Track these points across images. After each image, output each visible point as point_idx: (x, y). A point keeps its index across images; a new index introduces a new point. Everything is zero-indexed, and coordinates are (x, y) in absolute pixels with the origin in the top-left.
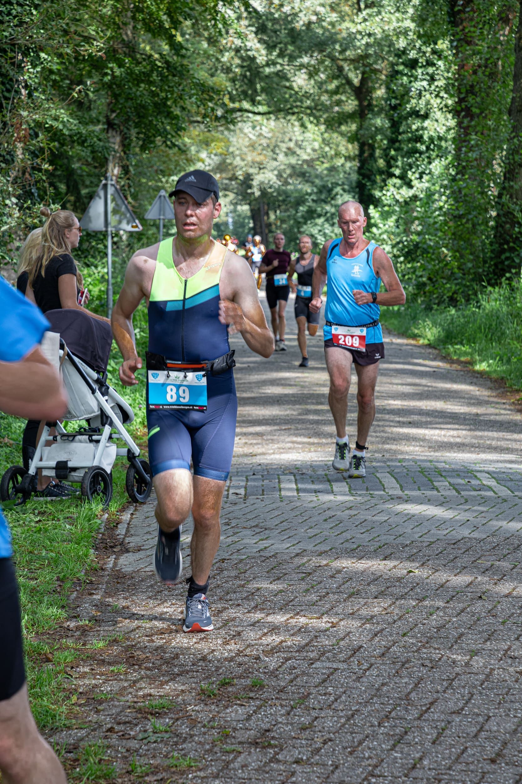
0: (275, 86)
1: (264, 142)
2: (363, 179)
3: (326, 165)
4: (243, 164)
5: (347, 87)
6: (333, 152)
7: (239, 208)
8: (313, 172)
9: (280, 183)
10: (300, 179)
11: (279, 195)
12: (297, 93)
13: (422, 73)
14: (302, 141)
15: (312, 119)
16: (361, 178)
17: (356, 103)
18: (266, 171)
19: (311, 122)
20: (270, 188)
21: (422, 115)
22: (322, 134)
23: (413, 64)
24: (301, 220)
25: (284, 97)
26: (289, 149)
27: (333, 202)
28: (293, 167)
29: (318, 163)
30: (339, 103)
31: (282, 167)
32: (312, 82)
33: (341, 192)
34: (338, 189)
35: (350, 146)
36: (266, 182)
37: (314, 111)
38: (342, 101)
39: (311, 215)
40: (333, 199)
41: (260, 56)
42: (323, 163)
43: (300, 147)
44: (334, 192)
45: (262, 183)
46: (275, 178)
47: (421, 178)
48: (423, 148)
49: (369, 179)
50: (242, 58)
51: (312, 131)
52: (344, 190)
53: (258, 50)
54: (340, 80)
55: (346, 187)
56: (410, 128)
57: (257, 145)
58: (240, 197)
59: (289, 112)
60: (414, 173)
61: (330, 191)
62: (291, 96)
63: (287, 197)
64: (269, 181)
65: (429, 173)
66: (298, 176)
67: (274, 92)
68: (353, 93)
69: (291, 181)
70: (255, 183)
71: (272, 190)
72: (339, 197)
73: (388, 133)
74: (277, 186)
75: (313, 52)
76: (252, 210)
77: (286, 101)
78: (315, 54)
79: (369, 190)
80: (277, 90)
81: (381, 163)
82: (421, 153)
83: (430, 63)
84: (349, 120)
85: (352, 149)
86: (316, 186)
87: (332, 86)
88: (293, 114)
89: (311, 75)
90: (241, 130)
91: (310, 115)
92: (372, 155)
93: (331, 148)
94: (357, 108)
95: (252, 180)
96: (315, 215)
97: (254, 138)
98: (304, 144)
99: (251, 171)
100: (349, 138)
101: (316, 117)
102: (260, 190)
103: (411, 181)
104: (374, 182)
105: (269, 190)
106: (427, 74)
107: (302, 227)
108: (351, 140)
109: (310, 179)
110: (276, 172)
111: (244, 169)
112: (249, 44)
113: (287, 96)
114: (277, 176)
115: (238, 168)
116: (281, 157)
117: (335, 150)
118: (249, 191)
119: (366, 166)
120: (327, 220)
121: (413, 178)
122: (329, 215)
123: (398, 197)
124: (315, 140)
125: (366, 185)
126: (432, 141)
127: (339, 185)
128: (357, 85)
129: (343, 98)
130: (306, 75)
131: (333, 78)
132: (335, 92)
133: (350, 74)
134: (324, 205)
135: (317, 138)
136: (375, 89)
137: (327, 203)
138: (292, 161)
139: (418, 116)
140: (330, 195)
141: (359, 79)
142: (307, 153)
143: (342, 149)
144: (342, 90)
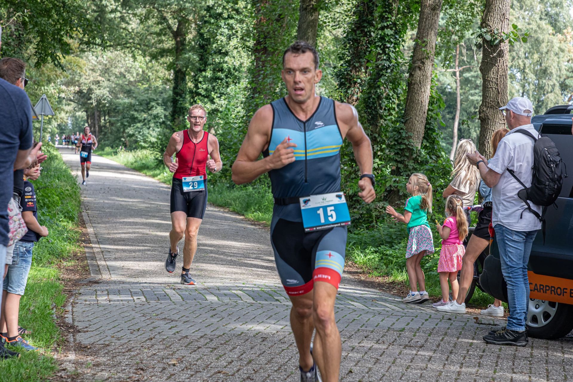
0: (115, 27)
1: (100, 67)
2: (177, 96)
3: (144, 86)
4: (86, 81)
5: (168, 30)
6: (154, 76)
7: (79, 114)
8: (136, 90)
9: (111, 97)
10: (126, 95)
11: (111, 104)
12: (130, 32)
13: (225, 23)
14: (131, 68)
15: (140, 52)
16: (175, 95)
17: (173, 42)
18: (101, 88)
19: (139, 55)
20: (104, 100)
21: (223, 53)
22: (147, 64)
23: (218, 16)
24: (126, 123)
25: (122, 36)
26: (121, 73)
27: (150, 112)
28: (121, 86)
29: (140, 84)
30: (161, 42)
31: (113, 85)
32: (142, 26)
33: (156, 105)
34: (153, 104)
35: (167, 73)
36: (101, 95)
37: (142, 47)
38: (163, 41)
39: (134, 120)
40: (150, 110)
41: (111, 5)
42: (143, 84)
43: (129, 72)
44: (150, 106)
45: (99, 96)
46: (108, 93)
47: (220, 97)
48: (223, 76)
49: (181, 96)
50: (96, 5)
51: (139, 61)
52: (158, 104)
54: (163, 25)
55: (159, 102)
56: (215, 61)
57: (97, 68)
58: (80, 106)
59: (124, 46)
60: (216, 93)
61: (148, 104)
62: (126, 36)
63: (116, 107)
64: (103, 95)
65: (226, 94)
66: (125, 93)
67: (115, 31)
68: (171, 35)
69: (119, 96)
70: (93, 96)
71: (106, 101)
72: (154, 108)
73: (197, 64)
74: (109, 99)
75: (146, 4)
76: (88, 116)
77: (123, 38)
78: (147, 6)
79: (181, 104)
80: (117, 30)
81: (190, 85)
82: (222, 79)
83: (230, 17)
84: (168, 54)
85: (170, 75)
86: (138, 100)
87: (157, 29)
88: (128, 48)
89: (142, 22)
90: (87, 57)
91: (139, 49)
92: (183, 79)
93: (153, 74)
94: (175, 46)
95: (92, 94)
97: (96, 63)
98: (132, 70)
99: (93, 87)
100: (168, 66)
101: (142, 50)
102: (97, 101)
103: (214, 99)
104: (184, 98)
105: (103, 102)
106: (228, 24)
107: (127, 128)
108: (169, 68)
109: (134, 95)
110: (108, 89)
111: (87, 86)
113: (123, 35)
114: (109, 91)
115: (83, 84)
116: (113, 79)
117: (156, 75)
118: (89, 102)
119: (179, 87)
120: (145, 125)
121: (215, 97)
122: (146, 121)
124: (141, 67)
125: (179, 100)
126: (229, 70)
127: (154, 100)
128: (175, 30)
129: (163, 38)
130: (138, 21)
131: (158, 24)
132: (159, 34)
133: (170, 22)
134: (143, 113)
135: (143, 66)
136: (188, 33)
137: (145, 112)
138: (121, 82)
139: (220, 53)
140: (148, 107)
141: (176, 26)
142: (132, 76)
143: (161, 75)
144: (164, 32)
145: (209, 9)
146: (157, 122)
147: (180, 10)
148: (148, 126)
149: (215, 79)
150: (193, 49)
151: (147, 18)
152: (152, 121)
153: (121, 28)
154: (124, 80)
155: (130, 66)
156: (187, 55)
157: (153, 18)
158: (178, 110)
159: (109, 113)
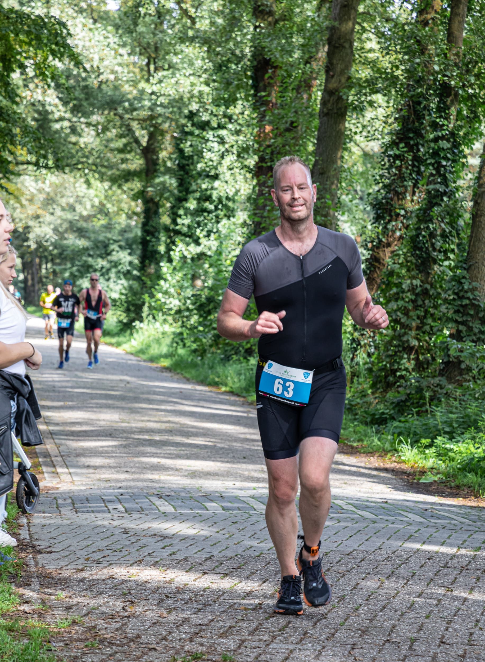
0: (62, 141)
1: (42, 197)
2: (148, 235)
3: (103, 222)
4: (23, 216)
5: (134, 145)
6: (115, 209)
8: (90, 228)
9: (57, 238)
10: (76, 234)
11: (55, 247)
12: (82, 149)
13: (214, 135)
14: (83, 197)
15: (97, 176)
16: (145, 234)
17: (141, 162)
18: (43, 225)
19: (96, 179)
20: (46, 241)
21: (212, 176)
22: (106, 191)
23: (205, 126)
24: (77, 274)
25: (71, 153)
26: (68, 204)
27: (109, 258)
28: (71, 222)
29: (95, 219)
30: (124, 161)
31: (59, 221)
32: (98, 140)
33: (117, 249)
35: (133, 204)
36: (43, 235)
37: (100, 168)
38: (127, 160)
39: (87, 268)
40: (109, 254)
41: (58, 111)
42: (99, 219)
43: (80, 203)
44: (110, 249)
45: (39, 236)
46: (51, 232)
47: (208, 236)
48: (212, 207)
49: (153, 236)
50: (38, 112)
51: (95, 188)
52: (120, 247)
53: (56, 106)
54: (128, 138)
55: (123, 243)
56: (200, 187)
57: (36, 198)
59: (74, 167)
60: (202, 230)
61: (106, 246)
62: (77, 153)
63: (63, 251)
64: (45, 235)
65: (217, 232)
66: (75, 231)
67: (61, 146)
68: (139, 151)
69: (66, 235)
70: (31, 236)
71: (49, 243)
72: (114, 253)
73: (176, 192)
74: (53, 240)
75: (104, 110)
76: (24, 264)
77: (73, 157)
78: (106, 112)
79: (153, 246)
80: (64, 145)
81: (166, 220)
82: (210, 212)
83: (221, 127)
84: (135, 178)
85: (139, 207)
86: (93, 241)
87: (120, 143)
88: (79, 169)
89: (98, 135)
90: (23, 183)
91: (94, 171)
92: (156, 213)
93: (113, 205)
94: (144, 166)
95: (29, 233)
96: (91, 270)
97: (35, 192)
98: (85, 199)
99: (31, 223)
100: (134, 195)
101: (99, 173)
102: (37, 243)
103: (199, 238)
104: (158, 239)
105: (45, 244)
106: (218, 136)
109: (87, 234)
110: (52, 226)
111: (24, 222)
112: (48, 99)
113: (73, 151)
114: (53, 230)
116: (58, 212)
117: (118, 207)
118: (25, 244)
119: (151, 223)
120: (102, 275)
121: (201, 236)
122: (104, 270)
123: (186, 253)
124: (97, 196)
125: (150, 241)
126: (220, 201)
127: (115, 241)
128: (145, 144)
129: (128, 156)
130: (93, 133)
131: (121, 136)
132: (121, 151)
133: (137, 134)
134: (100, 260)
135: (99, 194)
136: (161, 149)
137: (103, 258)
138: (69, 216)
139: (208, 176)
140: (106, 251)
141: (146, 139)
142: (85, 209)
143: (124, 206)
144: (129, 148)
145: (191, 115)
146: (119, 272)
147: (152, 118)
148: (107, 277)
149: (201, 211)
150: (168, 171)
151: (105, 129)
152: (114, 270)
153: (70, 143)
154: (74, 213)
155: (82, 194)
156: (161, 179)
157: (114, 128)
158: (148, 254)
159: (52, 260)
